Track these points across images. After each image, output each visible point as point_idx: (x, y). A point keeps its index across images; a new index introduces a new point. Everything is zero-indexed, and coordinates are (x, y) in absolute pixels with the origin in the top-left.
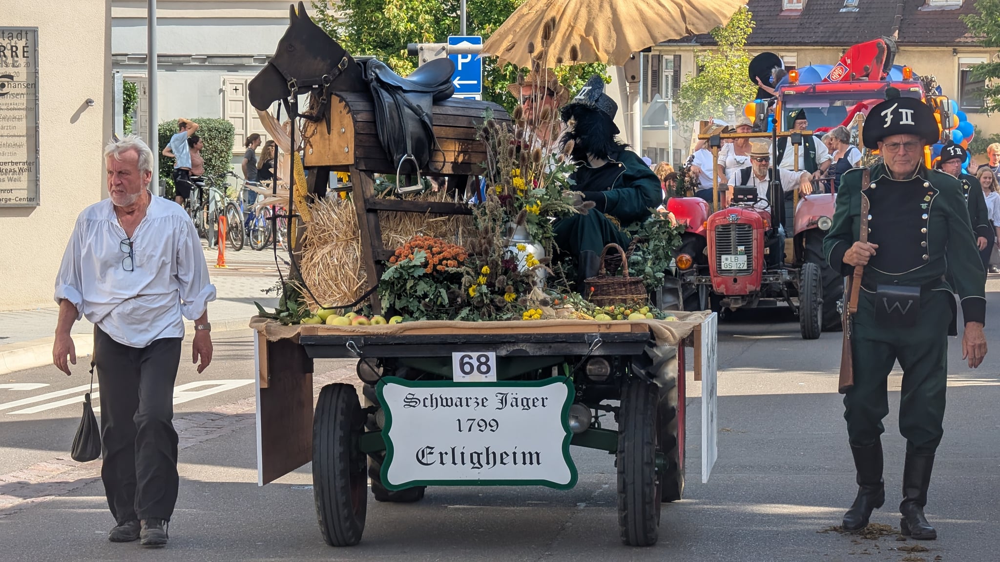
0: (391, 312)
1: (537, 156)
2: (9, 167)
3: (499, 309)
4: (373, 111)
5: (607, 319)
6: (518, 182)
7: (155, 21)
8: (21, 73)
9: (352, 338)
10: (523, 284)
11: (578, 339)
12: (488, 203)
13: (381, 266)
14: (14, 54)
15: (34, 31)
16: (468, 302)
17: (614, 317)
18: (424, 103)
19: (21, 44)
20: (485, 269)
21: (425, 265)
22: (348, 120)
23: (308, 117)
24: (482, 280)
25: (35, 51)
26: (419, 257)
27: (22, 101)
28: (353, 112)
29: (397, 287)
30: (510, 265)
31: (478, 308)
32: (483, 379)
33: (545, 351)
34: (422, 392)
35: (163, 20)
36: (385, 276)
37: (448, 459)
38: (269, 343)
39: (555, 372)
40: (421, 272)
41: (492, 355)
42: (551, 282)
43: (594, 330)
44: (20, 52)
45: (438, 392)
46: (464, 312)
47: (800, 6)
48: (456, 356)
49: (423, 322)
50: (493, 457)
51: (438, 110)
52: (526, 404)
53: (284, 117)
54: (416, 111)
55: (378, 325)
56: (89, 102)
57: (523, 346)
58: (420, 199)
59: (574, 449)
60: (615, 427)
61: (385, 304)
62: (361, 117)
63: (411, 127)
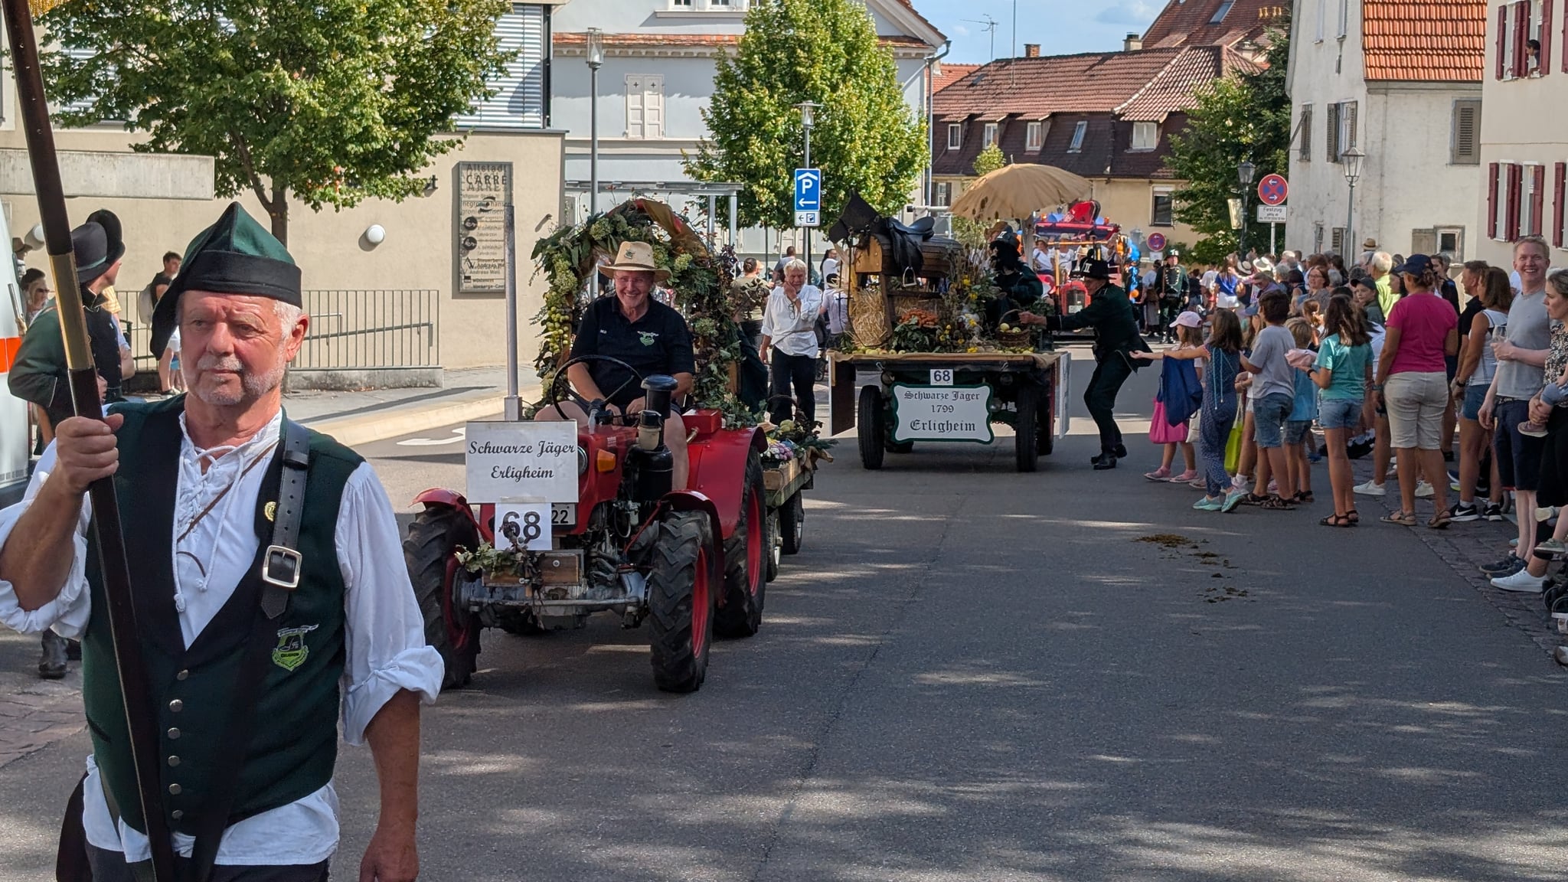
0: (898, 348)
1: (977, 267)
2: (491, 263)
3: (955, 348)
4: (891, 244)
5: (1010, 353)
6: (966, 282)
7: (596, 156)
8: (501, 196)
9: (881, 361)
10: (967, 335)
11: (995, 363)
12: (950, 293)
13: (894, 325)
14: (496, 181)
15: (510, 165)
16: (939, 343)
17: (1014, 352)
18: (918, 240)
19: (501, 174)
20: (948, 327)
21: (917, 324)
22: (879, 248)
23: (858, 247)
24: (947, 332)
25: (511, 179)
26: (914, 320)
27: (501, 216)
28: (882, 245)
29: (902, 335)
30: (961, 325)
31: (944, 347)
32: (946, 384)
33: (979, 369)
34: (914, 391)
35: (603, 156)
36: (897, 330)
37: (927, 427)
38: (836, 363)
39: (984, 380)
40: (915, 327)
41: (951, 371)
42: (982, 334)
43: (1005, 359)
44: (500, 180)
45: (923, 390)
46: (937, 349)
47: (1038, 148)
48: (933, 371)
49: (916, 353)
50: (950, 426)
51: (925, 244)
52: (968, 397)
53: (846, 247)
54: (914, 244)
55: (893, 354)
56: (548, 217)
57: (967, 366)
58: (915, 290)
59: (993, 425)
60: (1015, 410)
61: (895, 344)
62: (885, 247)
63: (911, 251)
